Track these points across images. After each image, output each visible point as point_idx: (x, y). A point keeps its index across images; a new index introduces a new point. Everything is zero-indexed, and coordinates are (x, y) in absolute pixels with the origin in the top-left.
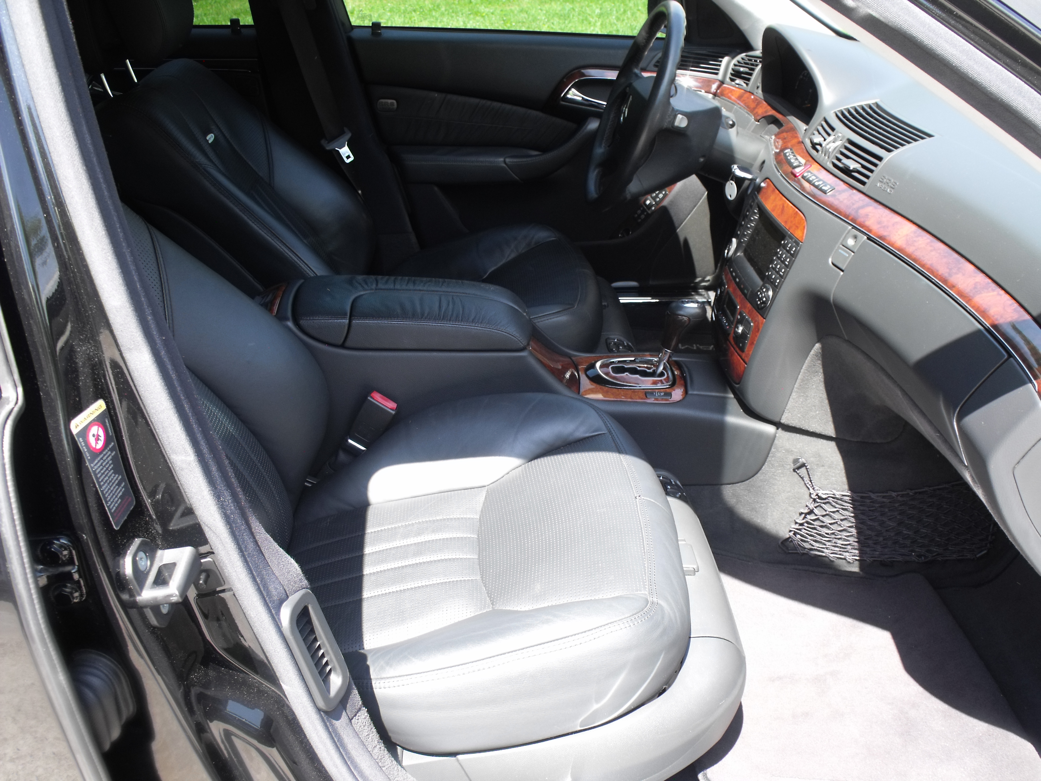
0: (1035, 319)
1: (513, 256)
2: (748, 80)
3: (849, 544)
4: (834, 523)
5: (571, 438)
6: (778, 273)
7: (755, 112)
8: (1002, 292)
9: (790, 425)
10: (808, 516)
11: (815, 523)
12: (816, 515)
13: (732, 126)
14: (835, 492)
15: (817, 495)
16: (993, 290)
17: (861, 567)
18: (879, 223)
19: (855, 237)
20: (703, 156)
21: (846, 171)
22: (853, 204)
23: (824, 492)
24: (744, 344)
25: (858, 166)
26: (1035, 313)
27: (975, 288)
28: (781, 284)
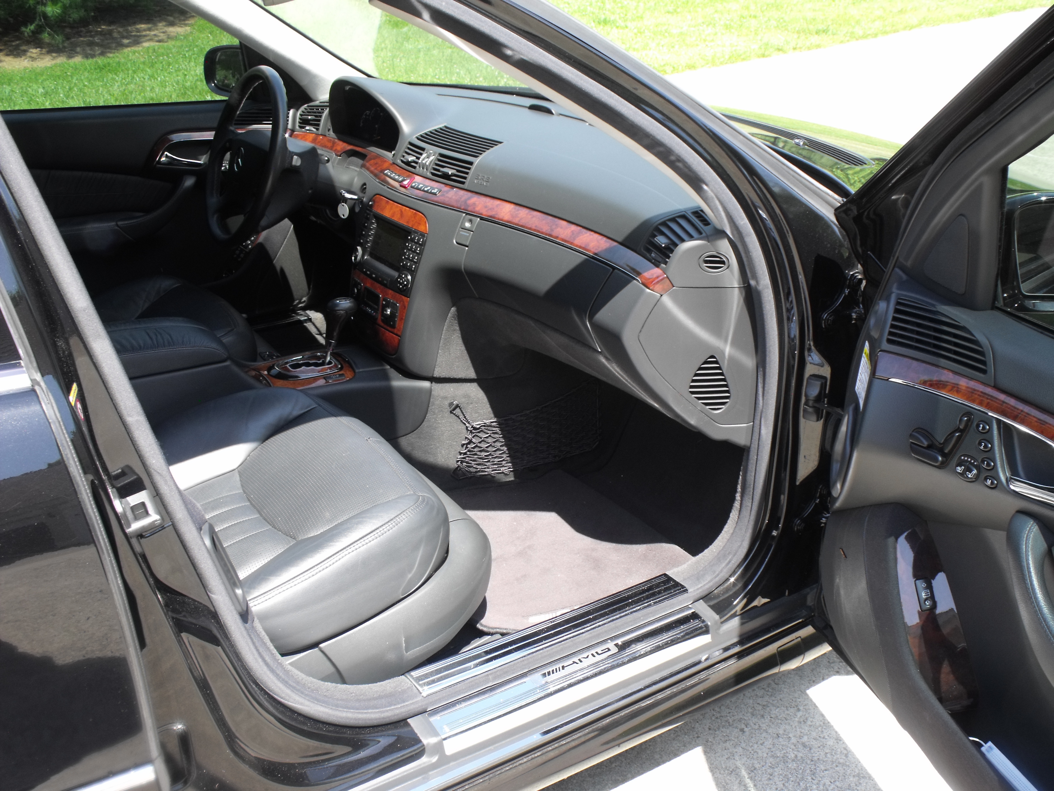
0: (621, 244)
1: (147, 305)
2: (318, 125)
3: (503, 460)
4: (489, 446)
5: (291, 417)
6: (412, 261)
7: (334, 149)
8: (592, 233)
9: (442, 377)
10: (469, 446)
11: (475, 450)
12: (475, 443)
13: (328, 161)
14: (485, 421)
15: (472, 427)
16: (586, 233)
17: (515, 476)
18: (486, 207)
19: (471, 221)
20: (311, 189)
21: (446, 176)
22: (461, 198)
23: (477, 423)
24: (394, 322)
25: (454, 171)
26: (620, 240)
27: (573, 234)
28: (417, 268)
